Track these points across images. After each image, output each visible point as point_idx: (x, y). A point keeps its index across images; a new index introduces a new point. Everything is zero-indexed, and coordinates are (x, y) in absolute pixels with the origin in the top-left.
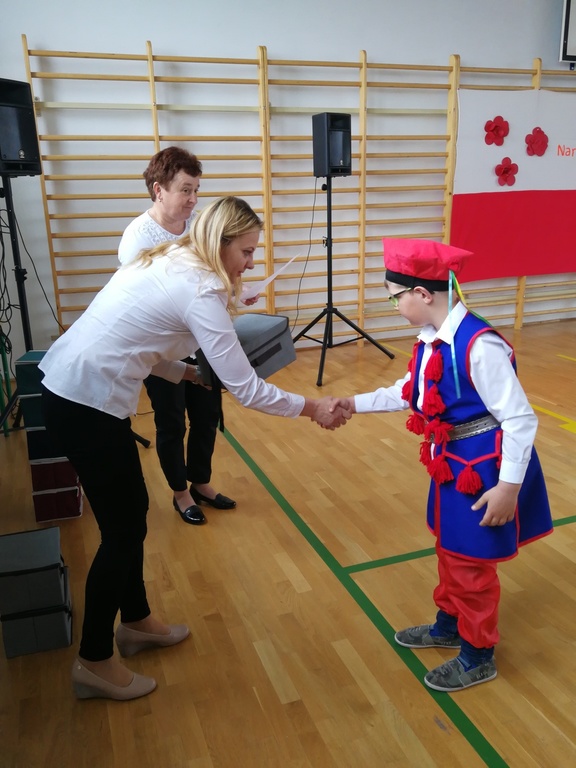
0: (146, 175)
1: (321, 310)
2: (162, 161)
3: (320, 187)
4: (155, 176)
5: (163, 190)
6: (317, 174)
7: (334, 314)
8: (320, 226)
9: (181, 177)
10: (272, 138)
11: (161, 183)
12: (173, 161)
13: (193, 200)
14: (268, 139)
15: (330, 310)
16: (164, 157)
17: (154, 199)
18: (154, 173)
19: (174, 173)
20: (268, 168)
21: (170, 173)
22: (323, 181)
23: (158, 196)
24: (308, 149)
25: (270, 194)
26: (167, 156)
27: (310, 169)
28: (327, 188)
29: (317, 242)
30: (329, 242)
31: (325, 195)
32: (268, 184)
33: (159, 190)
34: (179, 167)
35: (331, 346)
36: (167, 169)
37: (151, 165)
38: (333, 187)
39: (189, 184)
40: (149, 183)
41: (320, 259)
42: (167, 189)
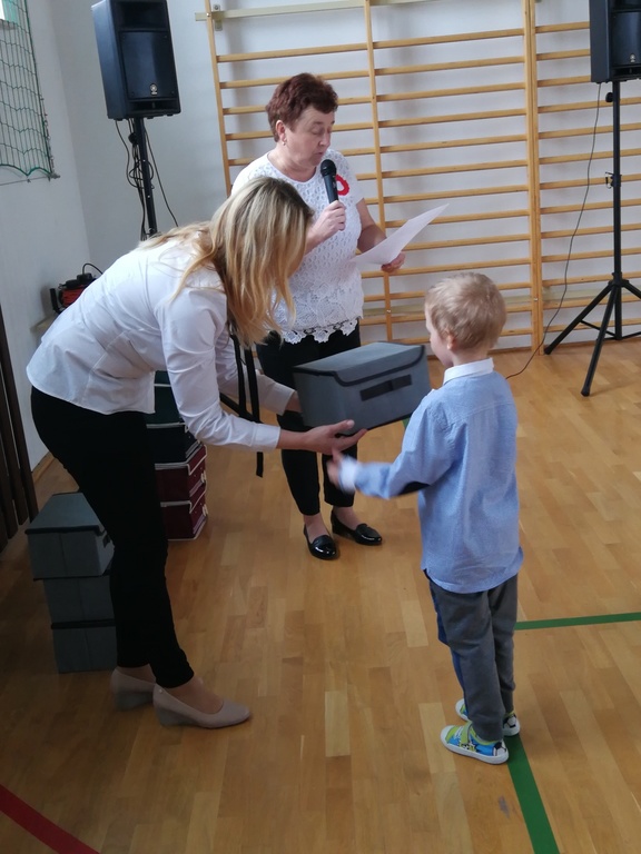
0: (268, 109)
1: (605, 284)
2: (288, 93)
3: (603, 98)
4: (278, 112)
5: (287, 131)
6: (597, 78)
7: (624, 290)
8: (603, 156)
9: (310, 114)
10: (538, 30)
11: (285, 121)
12: (301, 95)
13: (324, 142)
14: (533, 31)
15: (618, 283)
16: (290, 89)
17: (277, 139)
18: (277, 108)
19: (301, 109)
20: (532, 73)
21: (297, 109)
22: (608, 87)
23: (281, 137)
24: (584, 43)
25: (535, 111)
26: (294, 88)
27: (587, 72)
28: (613, 98)
29: (597, 183)
30: (616, 181)
31: (610, 110)
32: (533, 99)
33: (283, 131)
34: (308, 102)
35: (618, 337)
36: (293, 104)
37: (275, 97)
38: (624, 95)
39: (319, 123)
40: (273, 119)
41: (603, 207)
42: (293, 130)
